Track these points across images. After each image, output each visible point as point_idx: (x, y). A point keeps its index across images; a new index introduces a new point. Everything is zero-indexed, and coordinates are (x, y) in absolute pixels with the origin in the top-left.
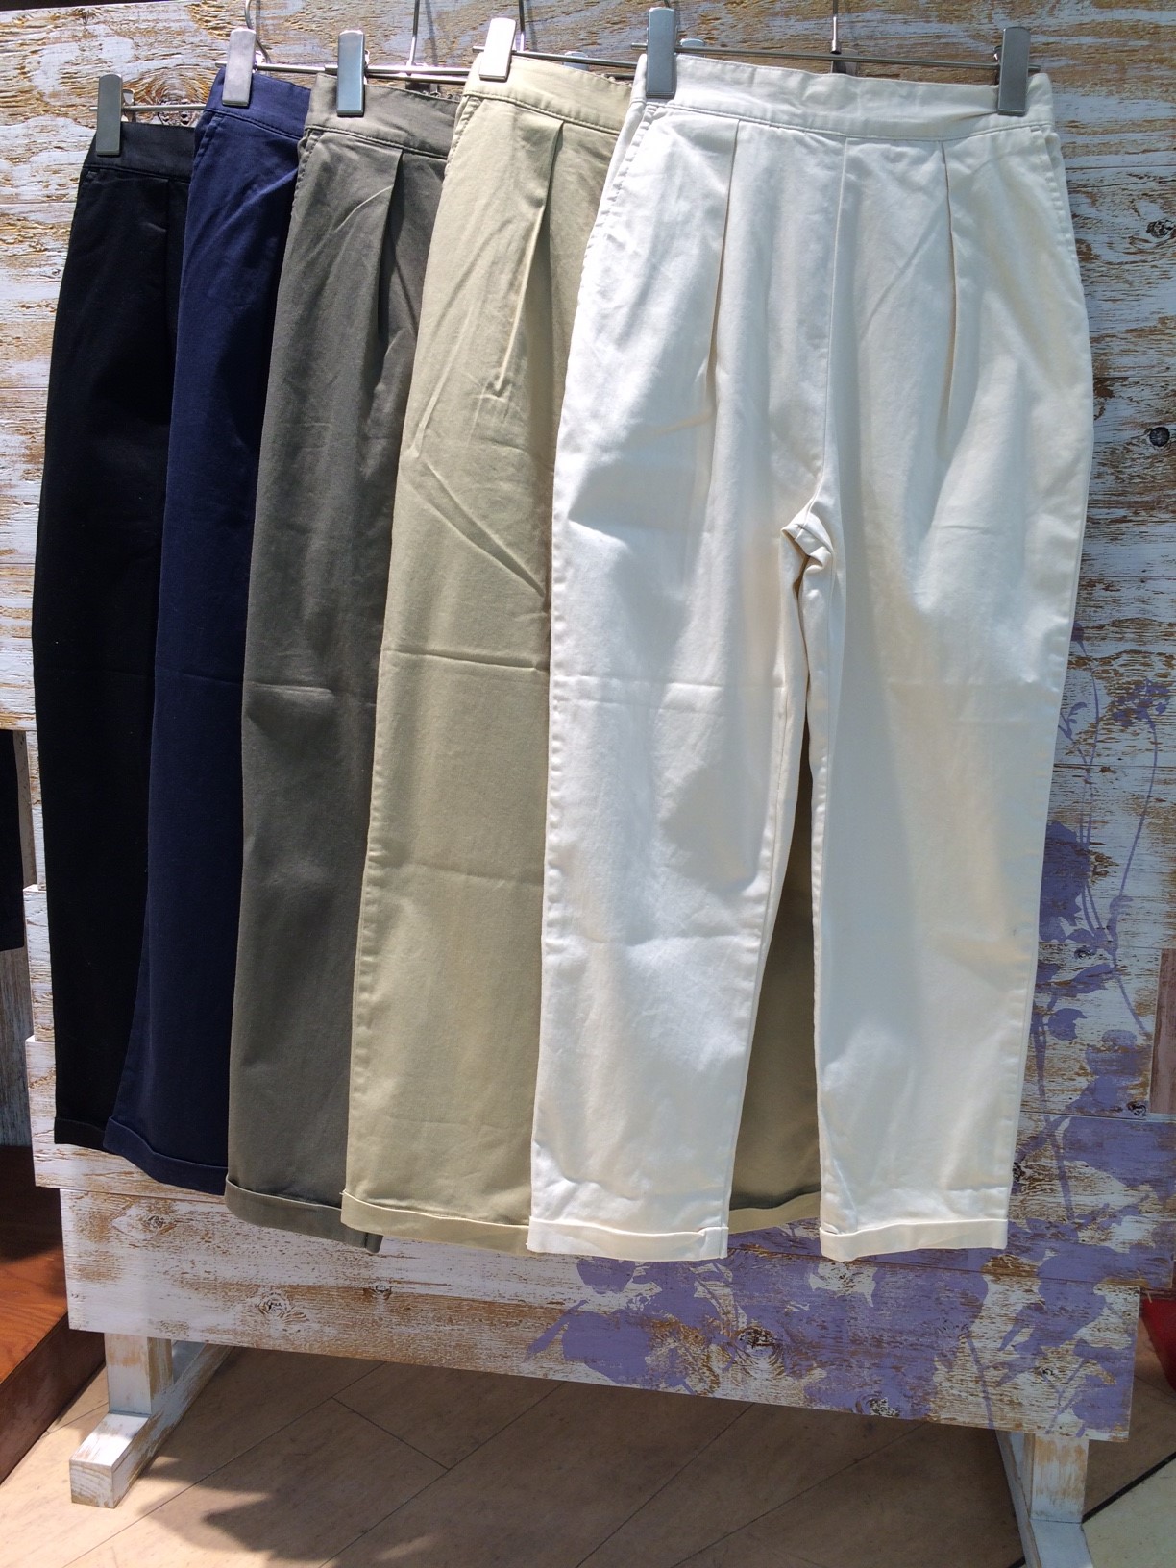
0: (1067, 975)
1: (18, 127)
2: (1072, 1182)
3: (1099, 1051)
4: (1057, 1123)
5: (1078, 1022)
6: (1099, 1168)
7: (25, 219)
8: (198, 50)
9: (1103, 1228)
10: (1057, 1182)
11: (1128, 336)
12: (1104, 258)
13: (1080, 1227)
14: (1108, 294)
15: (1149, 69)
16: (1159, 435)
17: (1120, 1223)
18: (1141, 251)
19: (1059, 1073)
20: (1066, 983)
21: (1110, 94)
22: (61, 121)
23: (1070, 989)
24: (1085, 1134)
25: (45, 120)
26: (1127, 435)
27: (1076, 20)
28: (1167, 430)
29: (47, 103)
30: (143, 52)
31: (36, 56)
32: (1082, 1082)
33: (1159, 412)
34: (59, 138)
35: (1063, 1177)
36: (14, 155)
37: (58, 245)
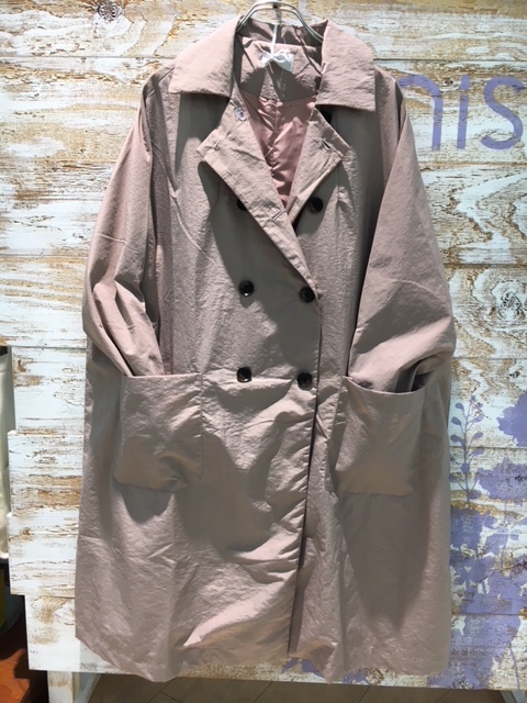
7: (19, 66)
22: (42, 13)
25: (33, 12)
29: (34, 3)
34: (41, 22)
36: (14, 30)
37: (38, 80)
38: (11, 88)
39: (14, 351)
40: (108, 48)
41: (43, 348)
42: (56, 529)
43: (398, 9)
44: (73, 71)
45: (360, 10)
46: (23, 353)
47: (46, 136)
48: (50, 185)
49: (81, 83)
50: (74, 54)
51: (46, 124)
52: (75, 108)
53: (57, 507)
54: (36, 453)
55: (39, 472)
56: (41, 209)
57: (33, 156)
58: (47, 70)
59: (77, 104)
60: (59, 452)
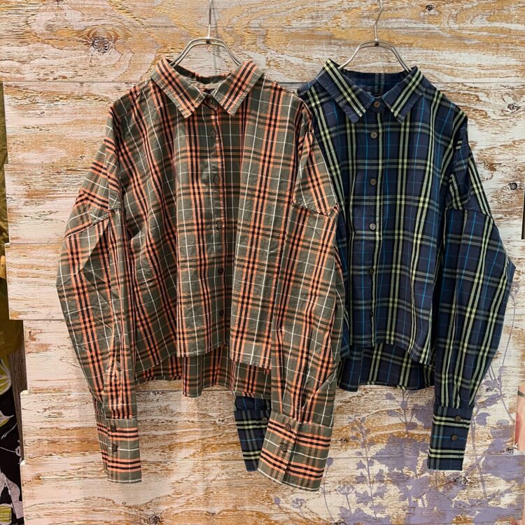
0: (483, 399)
1: (24, 48)
2: (486, 483)
3: (495, 429)
4: (480, 459)
5: (487, 418)
6: (496, 476)
7: (27, 89)
8: (113, 18)
9: (498, 500)
10: (480, 483)
11: (501, 147)
12: (492, 117)
13: (489, 500)
14: (494, 132)
15: (507, 46)
16: (514, 186)
17: (504, 497)
18: (505, 115)
19: (481, 439)
20: (483, 402)
21: (493, 54)
22: (45, 46)
23: (484, 404)
24: (491, 463)
25: (38, 45)
26: (501, 186)
27: (480, 26)
28: (516, 184)
29: (39, 38)
30: (86, 18)
31: (34, 17)
32: (489, 442)
33: (513, 177)
34: (45, 53)
35: (482, 481)
36: (22, 60)
37: (43, 101)
38: (20, 107)
39: (25, 323)
40: (102, 75)
41: (50, 320)
42: (64, 474)
43: (335, 44)
44: (72, 93)
45: (306, 45)
46: (33, 325)
47: (51, 145)
48: (55, 186)
49: (80, 103)
50: (74, 79)
51: (51, 136)
52: (76, 123)
53: (64, 455)
54: (45, 410)
55: (49, 426)
56: (48, 206)
57: (40, 162)
58: (51, 92)
59: (77, 120)
60: (65, 408)
